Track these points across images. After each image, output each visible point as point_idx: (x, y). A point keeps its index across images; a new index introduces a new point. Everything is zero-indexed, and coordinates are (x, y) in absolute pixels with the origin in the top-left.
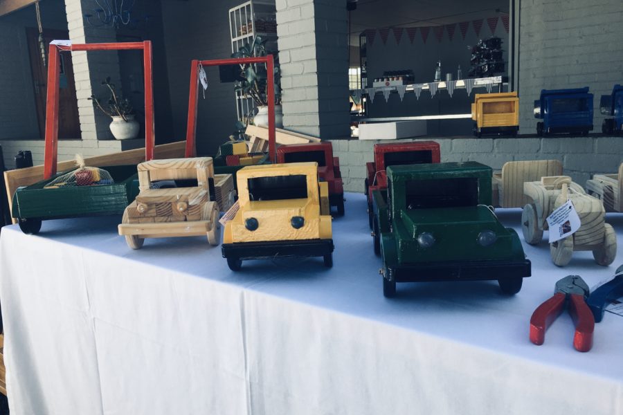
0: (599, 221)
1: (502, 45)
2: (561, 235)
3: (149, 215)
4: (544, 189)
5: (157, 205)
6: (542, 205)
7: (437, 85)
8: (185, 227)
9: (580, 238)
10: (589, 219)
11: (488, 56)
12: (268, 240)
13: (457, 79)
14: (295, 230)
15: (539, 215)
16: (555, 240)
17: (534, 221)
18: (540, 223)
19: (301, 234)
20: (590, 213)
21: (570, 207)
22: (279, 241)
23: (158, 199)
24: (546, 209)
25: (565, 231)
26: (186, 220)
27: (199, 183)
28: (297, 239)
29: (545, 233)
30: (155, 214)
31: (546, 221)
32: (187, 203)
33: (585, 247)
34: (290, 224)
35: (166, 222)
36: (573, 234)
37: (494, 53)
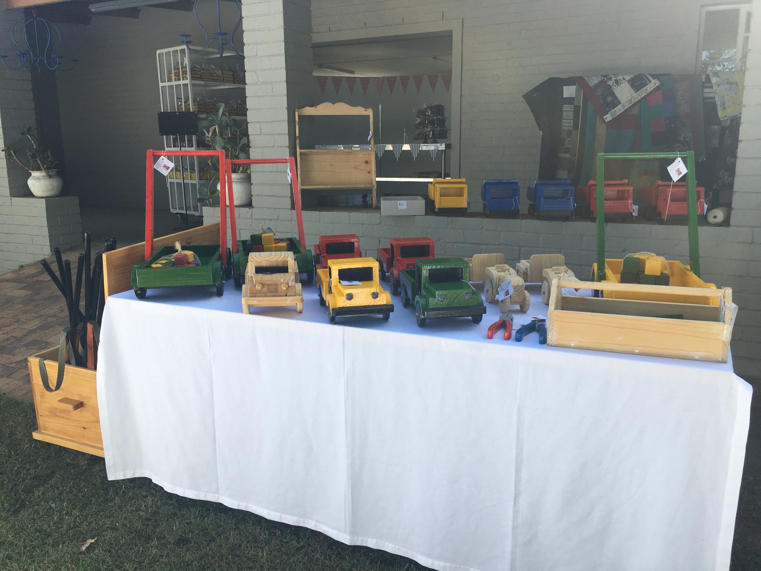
0: (522, 290)
1: (445, 112)
2: (505, 296)
3: (262, 292)
4: (496, 272)
5: (268, 285)
6: (495, 281)
7: (385, 147)
8: (286, 300)
9: (513, 298)
10: (518, 288)
11: (432, 123)
12: (358, 305)
13: (403, 144)
14: (373, 299)
15: (494, 286)
16: (502, 299)
17: (491, 289)
18: (494, 291)
19: (377, 302)
20: (518, 286)
21: (509, 283)
22: (364, 306)
23: (268, 281)
24: (497, 284)
25: (506, 295)
26: (286, 295)
27: (289, 271)
28: (374, 304)
29: (497, 295)
30: (267, 291)
31: (497, 289)
32: (288, 284)
33: (515, 303)
34: (371, 296)
35: (273, 296)
36: (510, 296)
37: (437, 119)
